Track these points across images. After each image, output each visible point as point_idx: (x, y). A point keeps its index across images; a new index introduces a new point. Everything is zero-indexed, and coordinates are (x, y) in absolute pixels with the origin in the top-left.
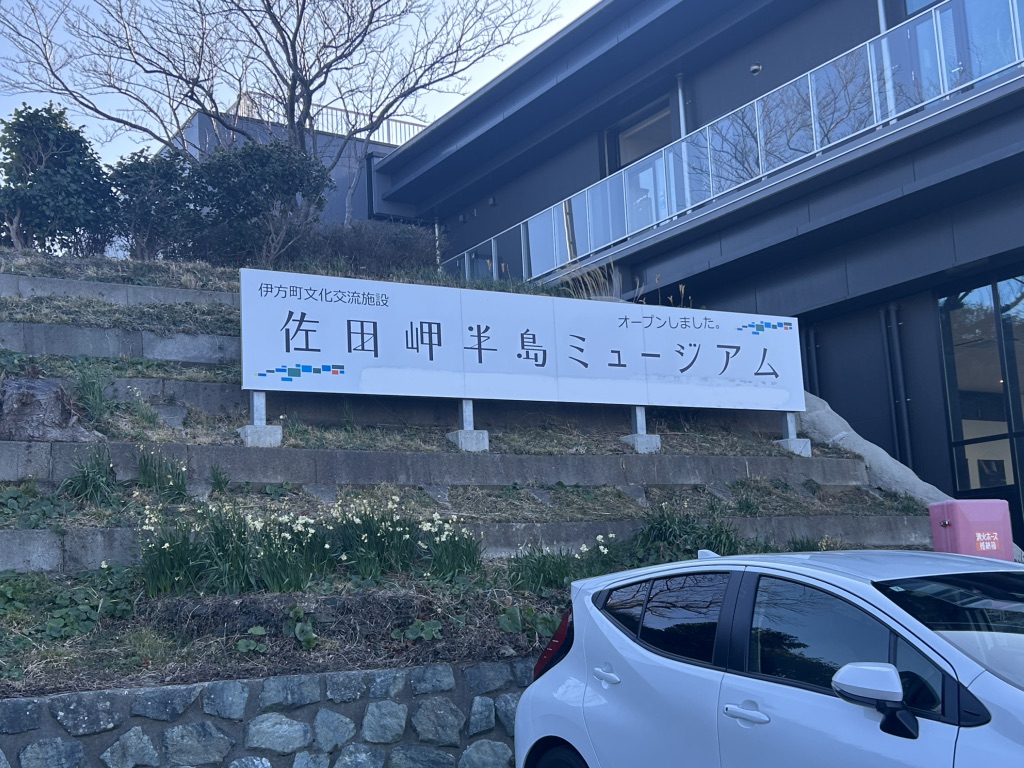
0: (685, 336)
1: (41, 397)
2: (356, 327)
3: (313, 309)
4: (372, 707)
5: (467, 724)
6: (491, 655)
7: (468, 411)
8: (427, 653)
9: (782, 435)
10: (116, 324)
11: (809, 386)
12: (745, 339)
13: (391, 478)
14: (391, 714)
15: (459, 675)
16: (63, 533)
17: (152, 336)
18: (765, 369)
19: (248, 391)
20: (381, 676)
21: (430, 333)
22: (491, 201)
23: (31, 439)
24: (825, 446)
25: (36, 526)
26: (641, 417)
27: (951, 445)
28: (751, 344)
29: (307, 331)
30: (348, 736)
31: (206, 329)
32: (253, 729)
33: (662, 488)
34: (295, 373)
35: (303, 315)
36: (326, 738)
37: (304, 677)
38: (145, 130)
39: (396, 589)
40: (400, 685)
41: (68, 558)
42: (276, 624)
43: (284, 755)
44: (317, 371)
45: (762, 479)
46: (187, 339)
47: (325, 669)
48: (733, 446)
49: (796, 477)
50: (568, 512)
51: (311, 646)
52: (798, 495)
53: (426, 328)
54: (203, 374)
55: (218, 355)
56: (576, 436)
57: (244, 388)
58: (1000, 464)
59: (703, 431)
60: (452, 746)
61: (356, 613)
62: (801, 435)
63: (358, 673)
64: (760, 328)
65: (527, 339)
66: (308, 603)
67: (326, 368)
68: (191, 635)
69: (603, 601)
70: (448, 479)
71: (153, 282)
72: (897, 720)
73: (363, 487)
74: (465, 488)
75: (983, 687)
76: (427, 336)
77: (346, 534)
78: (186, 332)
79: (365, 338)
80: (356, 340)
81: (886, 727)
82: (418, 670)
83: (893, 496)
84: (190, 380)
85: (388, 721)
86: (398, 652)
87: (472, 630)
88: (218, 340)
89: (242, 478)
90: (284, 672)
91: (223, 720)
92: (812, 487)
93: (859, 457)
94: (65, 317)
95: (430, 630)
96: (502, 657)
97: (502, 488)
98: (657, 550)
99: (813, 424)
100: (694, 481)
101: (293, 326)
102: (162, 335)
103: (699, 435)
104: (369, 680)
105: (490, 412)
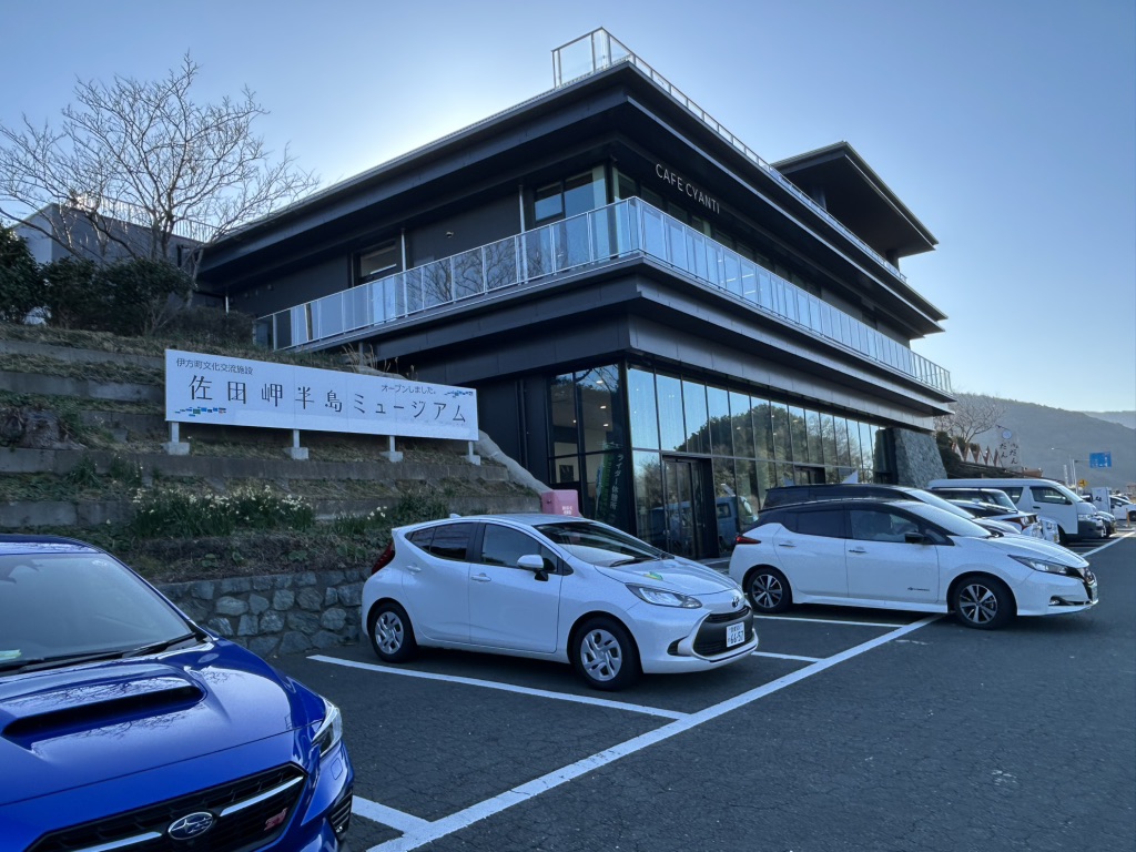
0: (417, 397)
1: (50, 423)
2: (233, 386)
3: (208, 374)
4: (277, 593)
5: (324, 601)
6: (334, 567)
7: (296, 437)
8: (301, 567)
9: (466, 453)
10: (72, 375)
11: (481, 427)
12: (449, 400)
13: (254, 475)
14: (286, 597)
15: (318, 577)
16: (76, 504)
17: (94, 383)
18: (459, 417)
19: (168, 422)
20: (280, 578)
21: (276, 391)
22: (269, 287)
23: (43, 448)
24: (487, 459)
25: (60, 500)
26: (392, 442)
27: (548, 459)
28: (452, 402)
29: (204, 388)
30: (266, 607)
31: (129, 380)
32: (218, 604)
33: (404, 481)
34: (197, 411)
35: (202, 378)
36: (255, 609)
37: (242, 579)
38: (40, 229)
39: (278, 535)
40: (289, 583)
41: (81, 518)
42: (221, 553)
43: (235, 617)
44: (210, 411)
45: (456, 477)
46: (116, 386)
47: (251, 575)
48: (441, 459)
49: (473, 476)
50: (356, 495)
51: (240, 563)
52: (475, 486)
53: (274, 388)
54: (134, 409)
55: (136, 397)
56: (355, 451)
57: (167, 419)
58: (571, 468)
59: (424, 449)
60: (317, 612)
61: (261, 547)
62: (475, 453)
63: (267, 576)
64: (457, 394)
65: (331, 396)
66: (236, 543)
67: (215, 410)
68: (171, 559)
69: (411, 537)
70: (287, 476)
71: (85, 347)
72: (541, 575)
73: (239, 479)
74: (297, 481)
75: (572, 561)
76: (274, 393)
77: (247, 507)
78: (116, 382)
79: (238, 393)
80: (233, 394)
81: (537, 578)
82: (298, 575)
83: (521, 487)
84: (128, 413)
85: (286, 600)
86: (287, 566)
87: (322, 556)
88: (136, 387)
89: (169, 473)
90: (231, 576)
91: (203, 600)
92: (481, 482)
93: (505, 466)
94: (38, 369)
95: (302, 555)
96: (340, 569)
97: (317, 481)
98: (409, 515)
99: (481, 447)
100: (421, 478)
101: (196, 384)
102: (101, 383)
103: (422, 453)
104: (274, 580)
105: (309, 437)
